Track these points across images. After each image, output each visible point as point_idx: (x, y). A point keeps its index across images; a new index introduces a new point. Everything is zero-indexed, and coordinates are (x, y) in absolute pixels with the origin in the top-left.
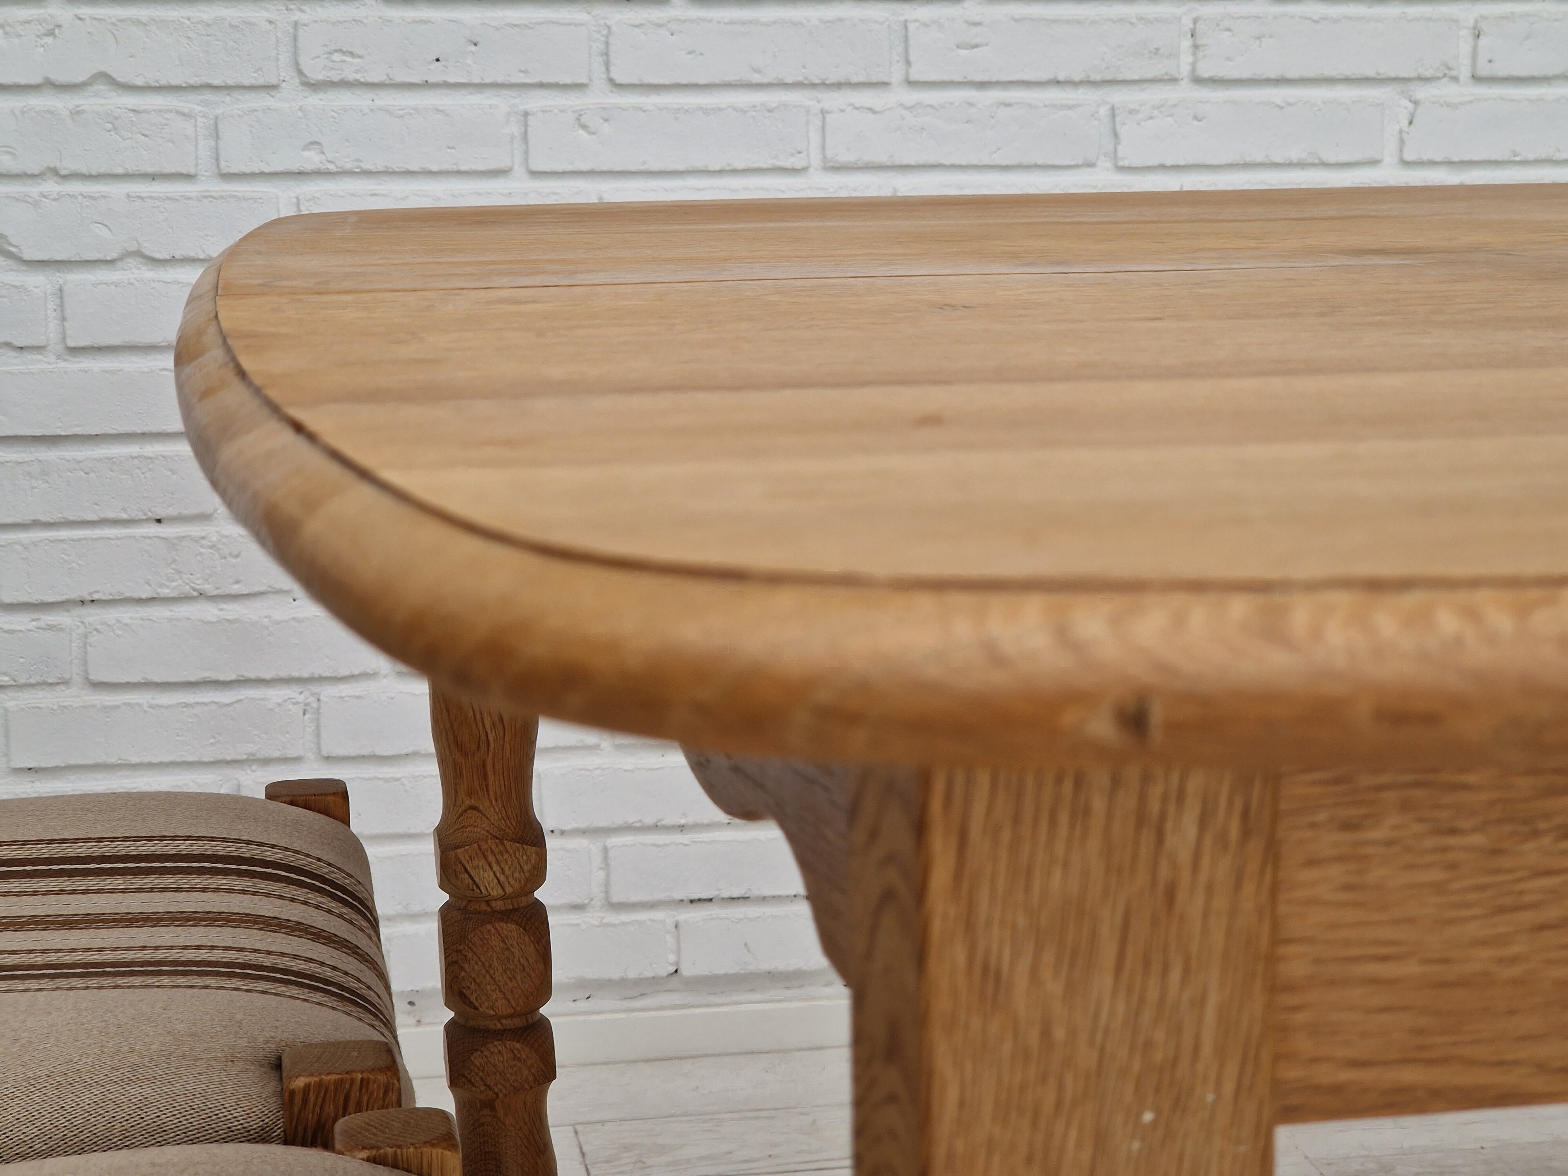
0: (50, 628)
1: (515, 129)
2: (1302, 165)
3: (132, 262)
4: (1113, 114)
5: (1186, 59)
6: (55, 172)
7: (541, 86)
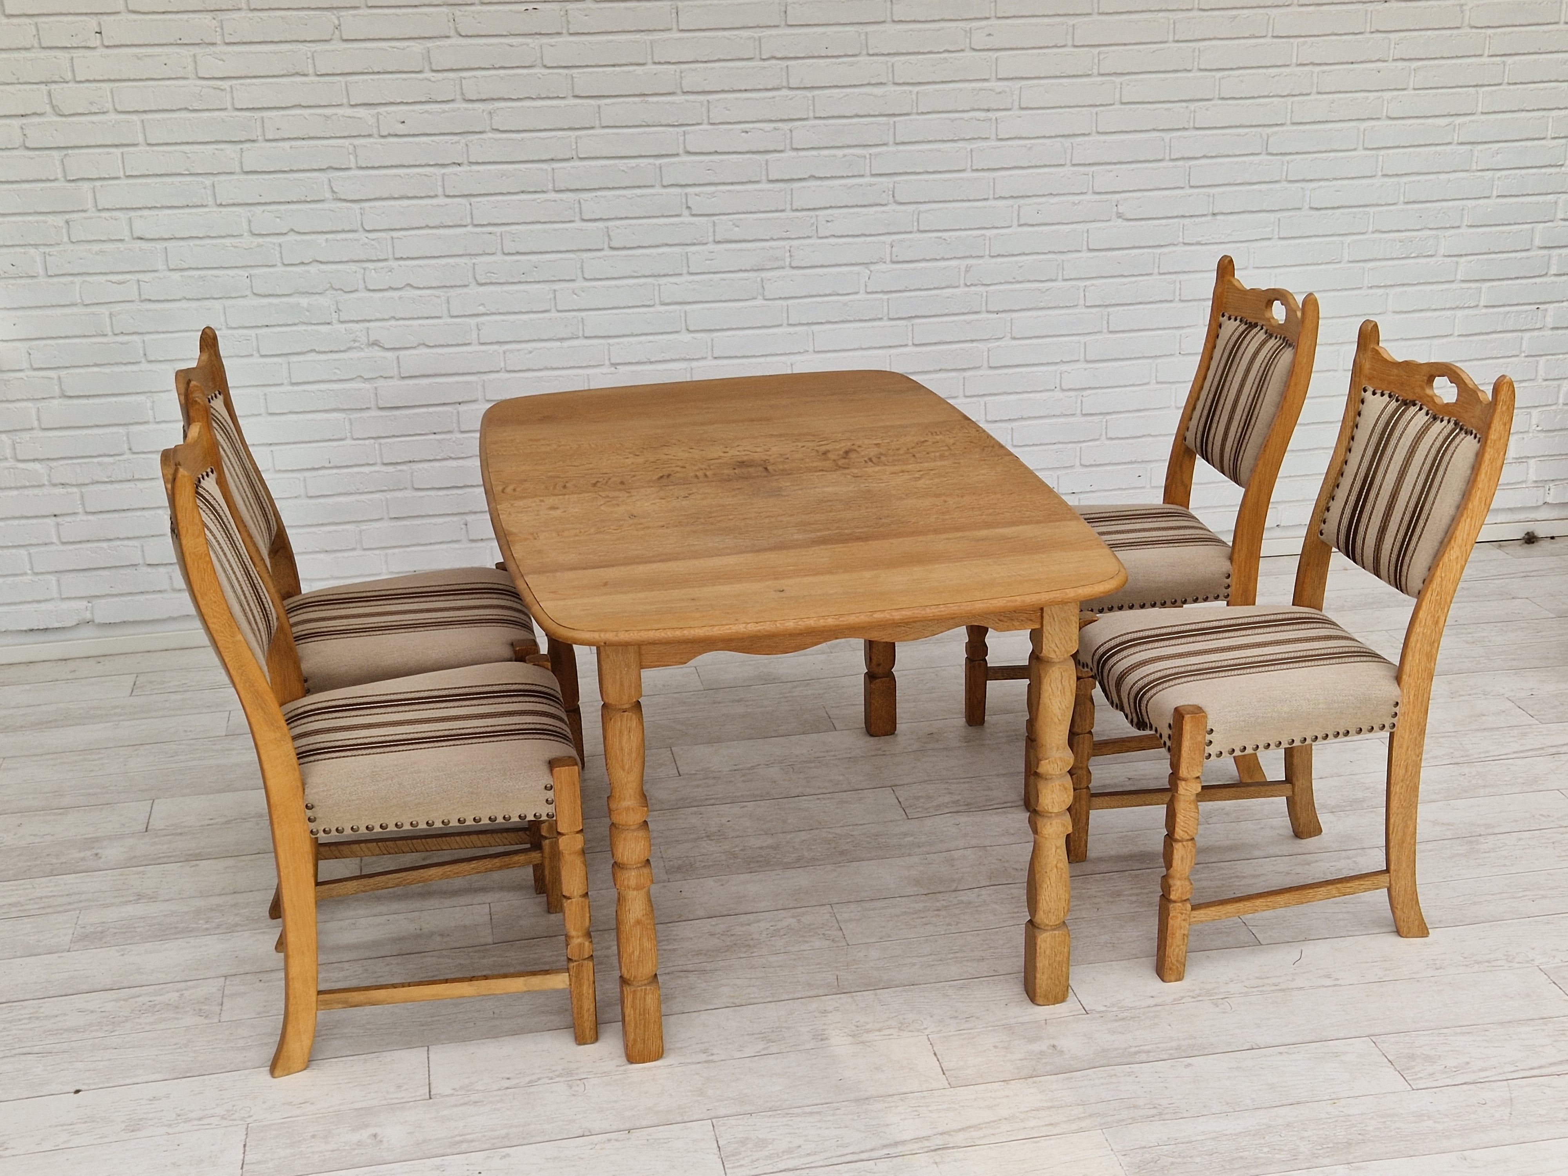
0: (400, 471)
1: (551, 296)
2: (830, 295)
3: (421, 347)
4: (762, 280)
5: (788, 260)
6: (394, 318)
7: (560, 280)
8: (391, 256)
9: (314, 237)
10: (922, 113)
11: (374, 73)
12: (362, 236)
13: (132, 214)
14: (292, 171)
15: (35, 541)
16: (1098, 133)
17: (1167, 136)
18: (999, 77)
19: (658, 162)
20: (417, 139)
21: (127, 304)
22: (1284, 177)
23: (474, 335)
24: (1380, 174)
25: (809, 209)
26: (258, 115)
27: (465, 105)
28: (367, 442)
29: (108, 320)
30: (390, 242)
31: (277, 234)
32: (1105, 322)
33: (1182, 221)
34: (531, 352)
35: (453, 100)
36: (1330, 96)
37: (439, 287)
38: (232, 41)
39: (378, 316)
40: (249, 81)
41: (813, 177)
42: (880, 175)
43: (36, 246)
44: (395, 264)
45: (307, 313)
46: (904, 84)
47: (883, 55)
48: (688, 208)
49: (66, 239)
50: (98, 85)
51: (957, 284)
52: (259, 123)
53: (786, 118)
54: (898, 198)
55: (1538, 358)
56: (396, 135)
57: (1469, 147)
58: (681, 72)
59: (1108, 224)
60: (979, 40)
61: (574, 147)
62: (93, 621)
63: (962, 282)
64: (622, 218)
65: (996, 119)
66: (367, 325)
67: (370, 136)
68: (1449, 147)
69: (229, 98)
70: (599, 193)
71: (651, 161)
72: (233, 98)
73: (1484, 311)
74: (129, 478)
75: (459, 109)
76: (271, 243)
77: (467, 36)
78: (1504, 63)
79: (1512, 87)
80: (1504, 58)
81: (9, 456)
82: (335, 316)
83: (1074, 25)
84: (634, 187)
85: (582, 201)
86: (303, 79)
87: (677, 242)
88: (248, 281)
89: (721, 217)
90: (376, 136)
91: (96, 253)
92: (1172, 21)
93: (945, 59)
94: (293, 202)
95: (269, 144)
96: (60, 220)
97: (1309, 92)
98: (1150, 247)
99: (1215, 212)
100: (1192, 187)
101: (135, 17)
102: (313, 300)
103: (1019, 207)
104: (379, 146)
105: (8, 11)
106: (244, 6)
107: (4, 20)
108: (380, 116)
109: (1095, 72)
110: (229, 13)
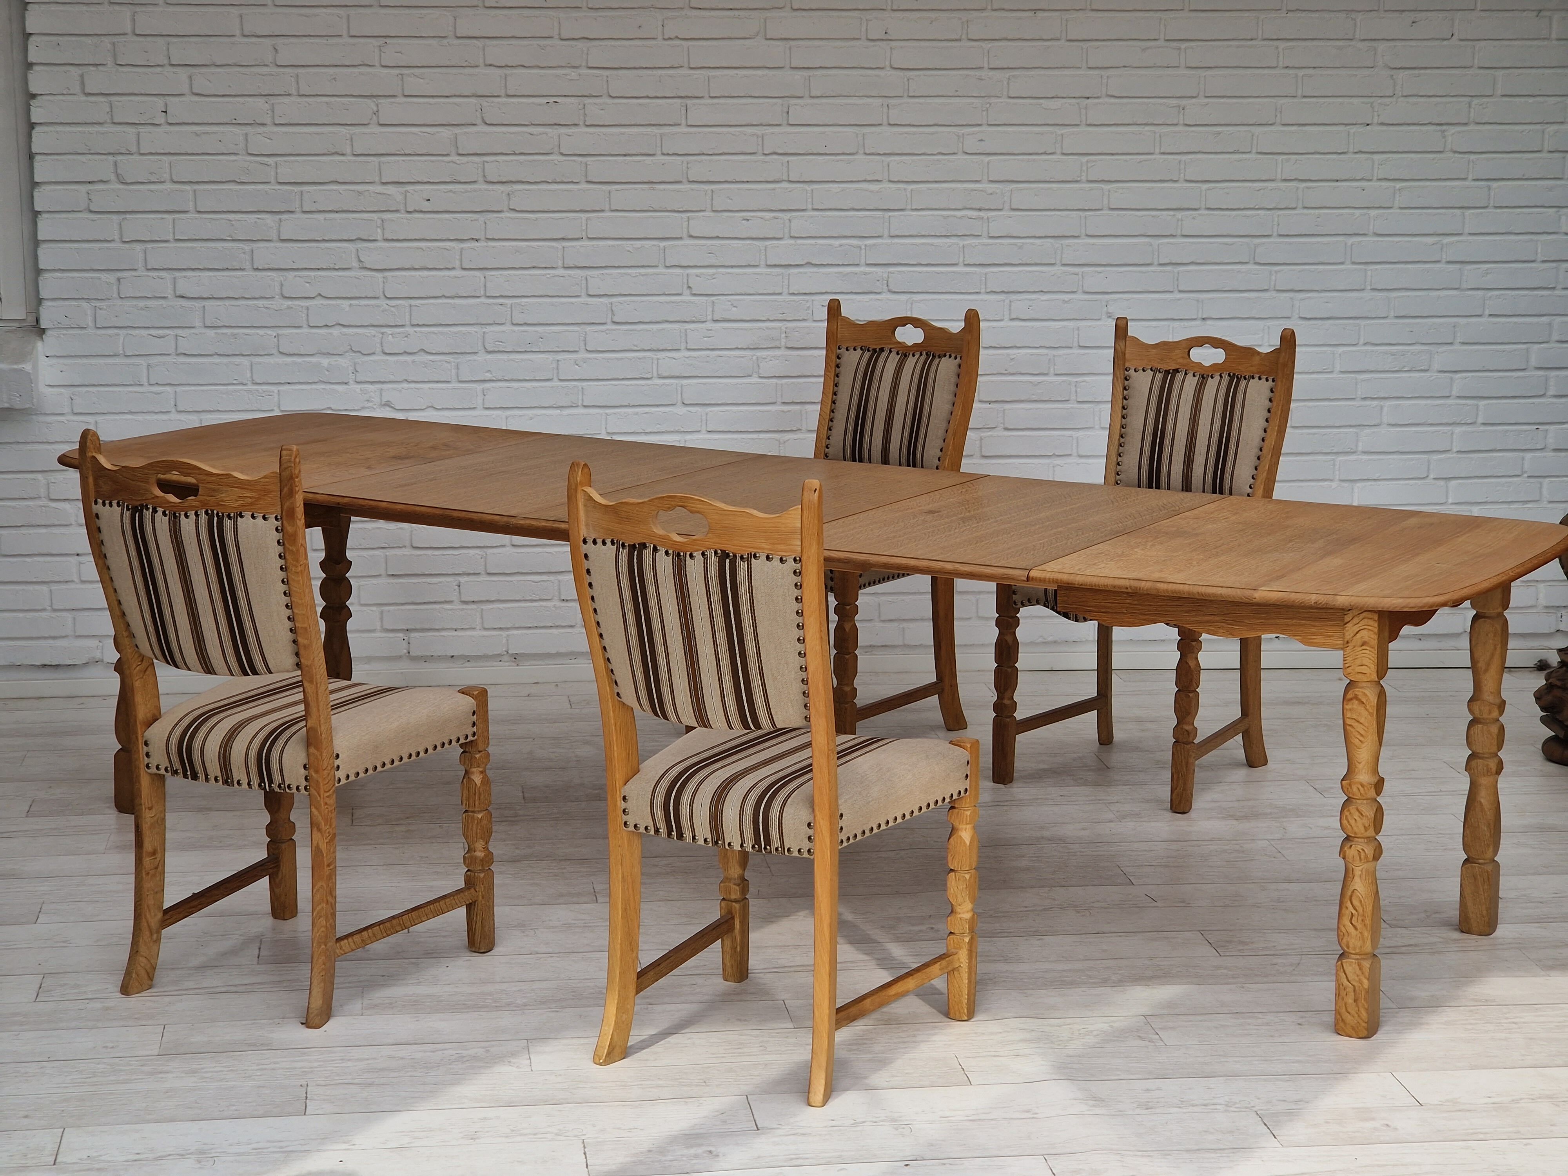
0: (401, 528)
1: (554, 365)
3: (430, 409)
4: (758, 359)
5: (783, 341)
6: (406, 380)
7: (563, 351)
8: (408, 323)
9: (339, 302)
10: (916, 210)
11: (405, 155)
12: (383, 302)
13: (177, 274)
14: (324, 240)
15: (57, 579)
16: (1087, 236)
17: (1156, 242)
18: (990, 179)
19: (663, 244)
20: (440, 216)
21: (165, 357)
22: (1272, 287)
23: (480, 401)
24: (1369, 288)
25: (805, 294)
26: (297, 189)
27: (485, 186)
29: (145, 371)
30: (407, 310)
31: (306, 298)
32: (1097, 418)
33: (1172, 324)
34: (531, 419)
35: (475, 182)
36: (1317, 211)
37: (450, 353)
38: (281, 122)
39: (392, 378)
40: (292, 158)
41: (809, 264)
42: (875, 265)
43: (88, 300)
44: (411, 330)
45: (327, 373)
46: (899, 182)
47: (879, 154)
48: (689, 287)
49: (115, 295)
50: (159, 157)
52: (297, 196)
53: (785, 208)
54: (892, 287)
55: (1541, 480)
56: (422, 212)
57: (1458, 266)
58: (688, 164)
59: (1098, 323)
60: (971, 145)
61: (584, 228)
62: (102, 661)
64: (625, 295)
65: (988, 218)
66: (381, 386)
67: (397, 211)
68: (1438, 265)
69: (273, 173)
70: (605, 271)
71: (656, 243)
72: (277, 173)
73: (1482, 428)
75: (480, 189)
76: (299, 306)
77: (492, 124)
78: (1489, 188)
79: (1498, 211)
80: (1489, 183)
81: (42, 496)
82: (352, 376)
83: (1062, 135)
84: (638, 267)
85: (589, 278)
86: (341, 158)
87: (678, 319)
88: (275, 340)
89: (720, 297)
90: (403, 211)
91: (142, 309)
92: (1158, 135)
93: (938, 160)
94: (323, 269)
95: (305, 216)
96: (111, 278)
97: (1294, 206)
99: (1204, 317)
100: (1180, 291)
101: (196, 99)
102: (333, 360)
103: (1010, 302)
104: (405, 221)
105: (87, 90)
106: (294, 92)
107: (83, 98)
108: (408, 194)
109: (1084, 178)
110: (279, 97)
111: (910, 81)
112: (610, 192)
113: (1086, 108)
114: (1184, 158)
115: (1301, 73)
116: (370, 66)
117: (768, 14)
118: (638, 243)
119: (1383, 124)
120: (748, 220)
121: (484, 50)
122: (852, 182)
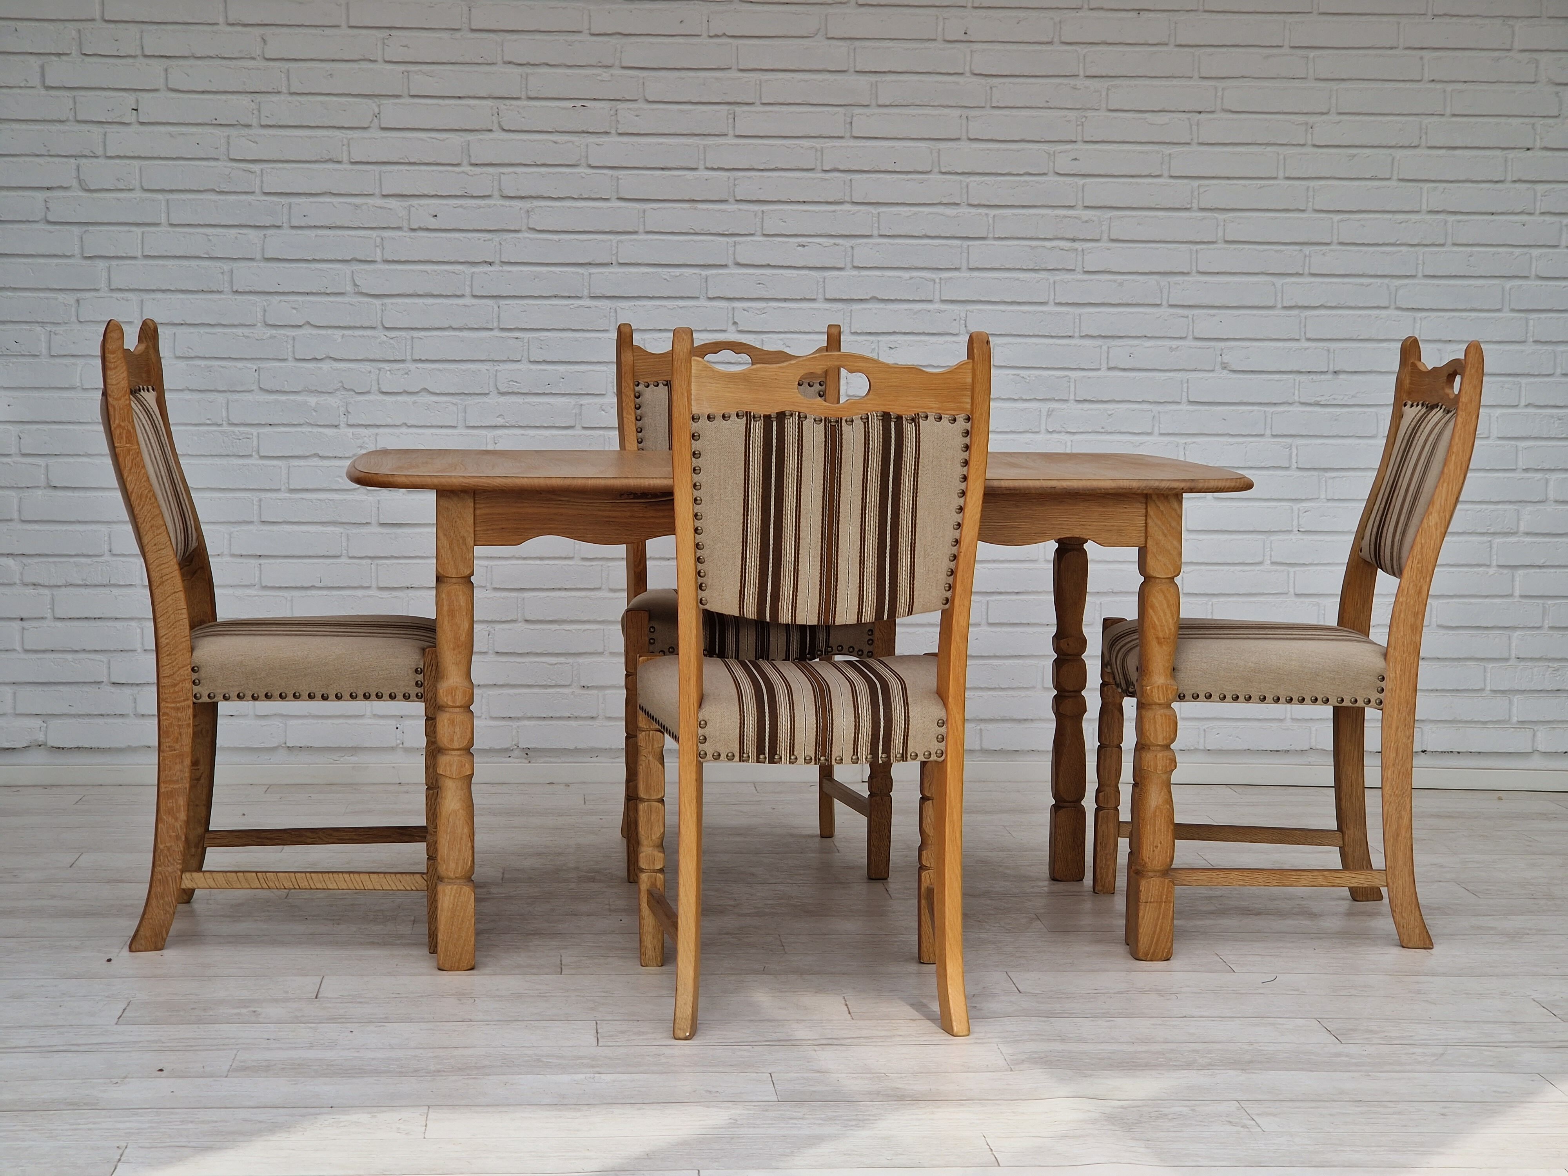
0: (396, 597)
1: (576, 411)
6: (405, 424)
7: (588, 394)
8: (409, 358)
9: (330, 332)
10: (1000, 238)
11: (409, 164)
12: (381, 334)
13: (145, 296)
14: (315, 260)
16: (1199, 272)
17: (1279, 281)
18: (1085, 205)
19: (705, 272)
20: (448, 235)
24: (1531, 339)
25: (869, 334)
26: (284, 200)
27: (502, 202)
28: (364, 562)
30: (409, 342)
31: (293, 326)
33: (1299, 378)
35: (489, 196)
36: (1469, 249)
37: (456, 394)
38: (269, 123)
39: (389, 421)
40: (280, 165)
41: (875, 299)
42: (951, 302)
43: (42, 324)
44: (412, 366)
45: (314, 413)
46: (979, 206)
47: (957, 173)
48: (735, 323)
49: (74, 319)
50: (128, 162)
51: (1037, 430)
52: (285, 210)
53: (848, 233)
54: (969, 329)
56: (427, 229)
58: (735, 180)
59: (1211, 375)
60: (1063, 163)
61: (614, 252)
62: (45, 744)
63: (1043, 427)
65: (1083, 250)
66: (375, 430)
67: (399, 228)
69: (258, 182)
70: (638, 303)
71: (697, 271)
72: (262, 182)
74: (105, 583)
75: (495, 205)
76: (285, 335)
77: (510, 131)
82: (343, 419)
83: (1170, 155)
84: (676, 297)
85: (619, 310)
86: (337, 166)
88: (256, 375)
89: (770, 335)
90: (406, 229)
92: (1281, 157)
93: (1025, 181)
94: (312, 294)
95: (294, 232)
96: (70, 299)
97: (1442, 242)
98: (1260, 404)
99: (1336, 369)
100: (1309, 340)
101: (174, 95)
102: (323, 399)
103: (1108, 348)
104: (408, 239)
105: (48, 83)
106: (284, 90)
107: (43, 92)
108: (412, 209)
109: (1195, 206)
110: (269, 96)
111: (994, 89)
112: (644, 211)
113: (1198, 125)
114: (1312, 184)
115: (1450, 87)
116: (371, 61)
117: (830, 10)
118: (677, 271)
119: (1546, 149)
120: (804, 246)
121: (502, 45)
122: (925, 204)
